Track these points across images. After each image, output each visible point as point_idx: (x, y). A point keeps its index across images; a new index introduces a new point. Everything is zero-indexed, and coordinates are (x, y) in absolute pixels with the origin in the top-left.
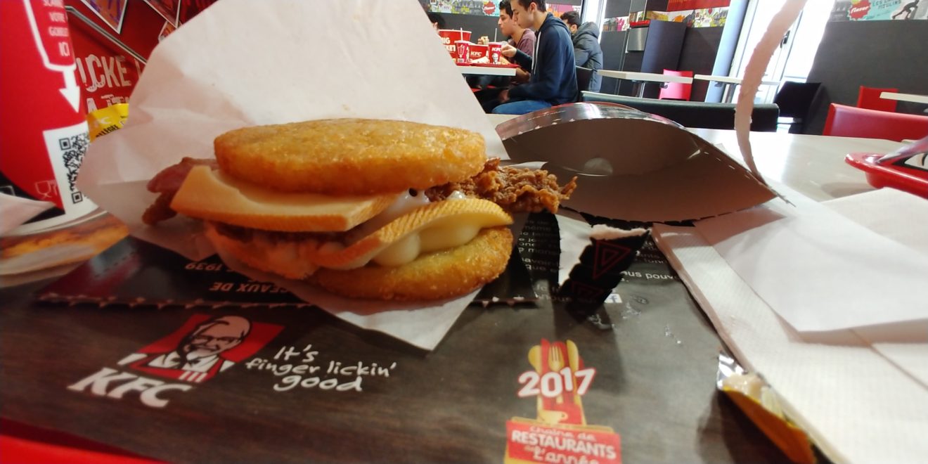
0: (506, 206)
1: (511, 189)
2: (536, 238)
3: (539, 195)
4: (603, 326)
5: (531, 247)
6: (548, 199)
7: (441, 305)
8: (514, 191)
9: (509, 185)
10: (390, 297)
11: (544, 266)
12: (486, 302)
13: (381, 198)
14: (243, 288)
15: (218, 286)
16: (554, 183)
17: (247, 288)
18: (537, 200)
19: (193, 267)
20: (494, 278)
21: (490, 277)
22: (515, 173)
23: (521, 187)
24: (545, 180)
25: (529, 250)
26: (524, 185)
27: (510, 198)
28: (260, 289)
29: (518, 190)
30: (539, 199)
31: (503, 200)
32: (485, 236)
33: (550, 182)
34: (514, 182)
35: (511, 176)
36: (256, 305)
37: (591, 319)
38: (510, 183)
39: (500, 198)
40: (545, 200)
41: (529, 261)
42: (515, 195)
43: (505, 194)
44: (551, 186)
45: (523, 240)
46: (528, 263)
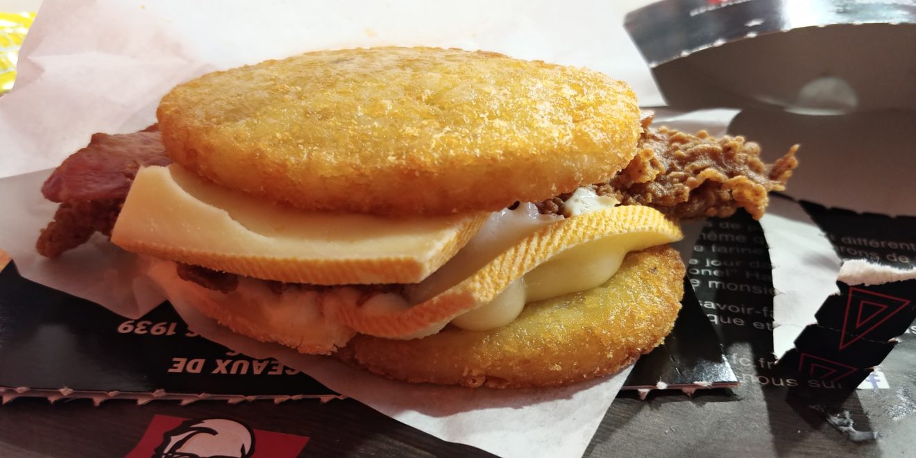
0: (671, 209)
1: (676, 177)
2: (720, 257)
3: (730, 186)
4: (858, 435)
5: (713, 278)
6: (748, 194)
7: (569, 397)
8: (683, 180)
9: (672, 168)
10: (479, 383)
11: (740, 315)
12: (644, 391)
13: (468, 220)
14: (221, 367)
15: (180, 365)
16: (757, 159)
17: (229, 368)
18: (725, 194)
19: (130, 328)
20: (656, 345)
21: (649, 345)
22: (683, 141)
23: (697, 172)
24: (740, 156)
25: (710, 283)
26: (703, 169)
27: (678, 194)
28: (250, 369)
29: (691, 179)
30: (731, 192)
31: (664, 198)
32: (635, 268)
33: (750, 159)
34: (683, 161)
35: (676, 149)
36: (251, 398)
37: (835, 420)
38: (675, 162)
39: (660, 195)
40: (741, 195)
41: (713, 306)
42: (687, 189)
43: (669, 185)
44: (752, 166)
45: (696, 261)
46: (711, 311)
